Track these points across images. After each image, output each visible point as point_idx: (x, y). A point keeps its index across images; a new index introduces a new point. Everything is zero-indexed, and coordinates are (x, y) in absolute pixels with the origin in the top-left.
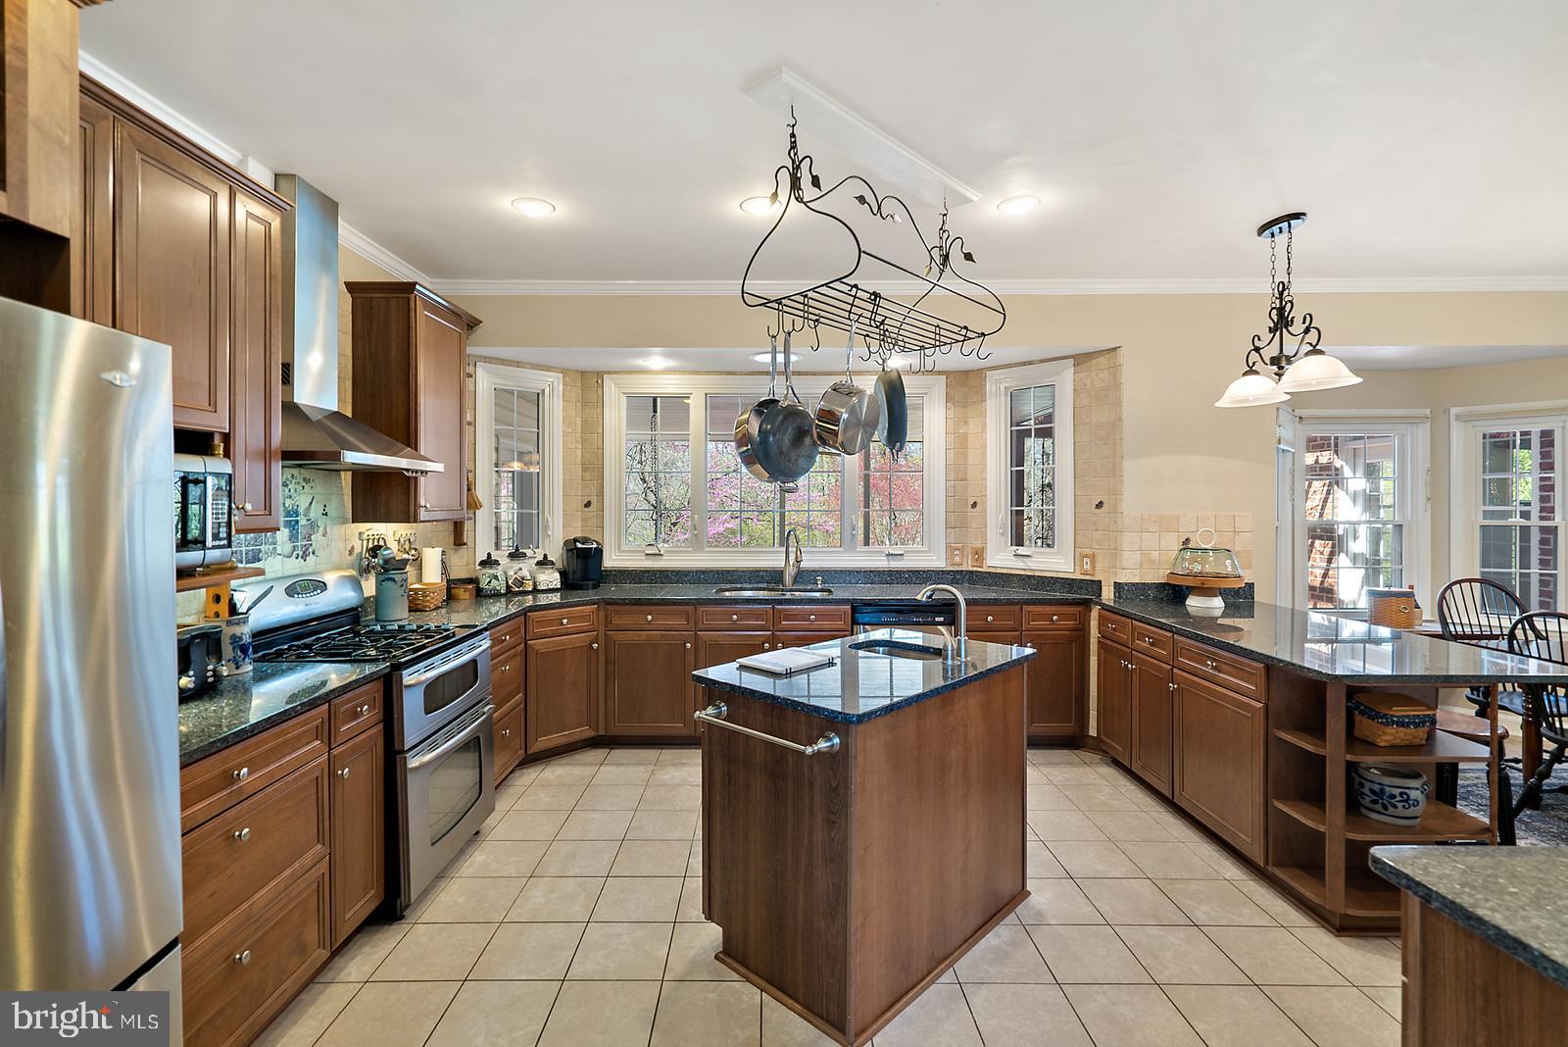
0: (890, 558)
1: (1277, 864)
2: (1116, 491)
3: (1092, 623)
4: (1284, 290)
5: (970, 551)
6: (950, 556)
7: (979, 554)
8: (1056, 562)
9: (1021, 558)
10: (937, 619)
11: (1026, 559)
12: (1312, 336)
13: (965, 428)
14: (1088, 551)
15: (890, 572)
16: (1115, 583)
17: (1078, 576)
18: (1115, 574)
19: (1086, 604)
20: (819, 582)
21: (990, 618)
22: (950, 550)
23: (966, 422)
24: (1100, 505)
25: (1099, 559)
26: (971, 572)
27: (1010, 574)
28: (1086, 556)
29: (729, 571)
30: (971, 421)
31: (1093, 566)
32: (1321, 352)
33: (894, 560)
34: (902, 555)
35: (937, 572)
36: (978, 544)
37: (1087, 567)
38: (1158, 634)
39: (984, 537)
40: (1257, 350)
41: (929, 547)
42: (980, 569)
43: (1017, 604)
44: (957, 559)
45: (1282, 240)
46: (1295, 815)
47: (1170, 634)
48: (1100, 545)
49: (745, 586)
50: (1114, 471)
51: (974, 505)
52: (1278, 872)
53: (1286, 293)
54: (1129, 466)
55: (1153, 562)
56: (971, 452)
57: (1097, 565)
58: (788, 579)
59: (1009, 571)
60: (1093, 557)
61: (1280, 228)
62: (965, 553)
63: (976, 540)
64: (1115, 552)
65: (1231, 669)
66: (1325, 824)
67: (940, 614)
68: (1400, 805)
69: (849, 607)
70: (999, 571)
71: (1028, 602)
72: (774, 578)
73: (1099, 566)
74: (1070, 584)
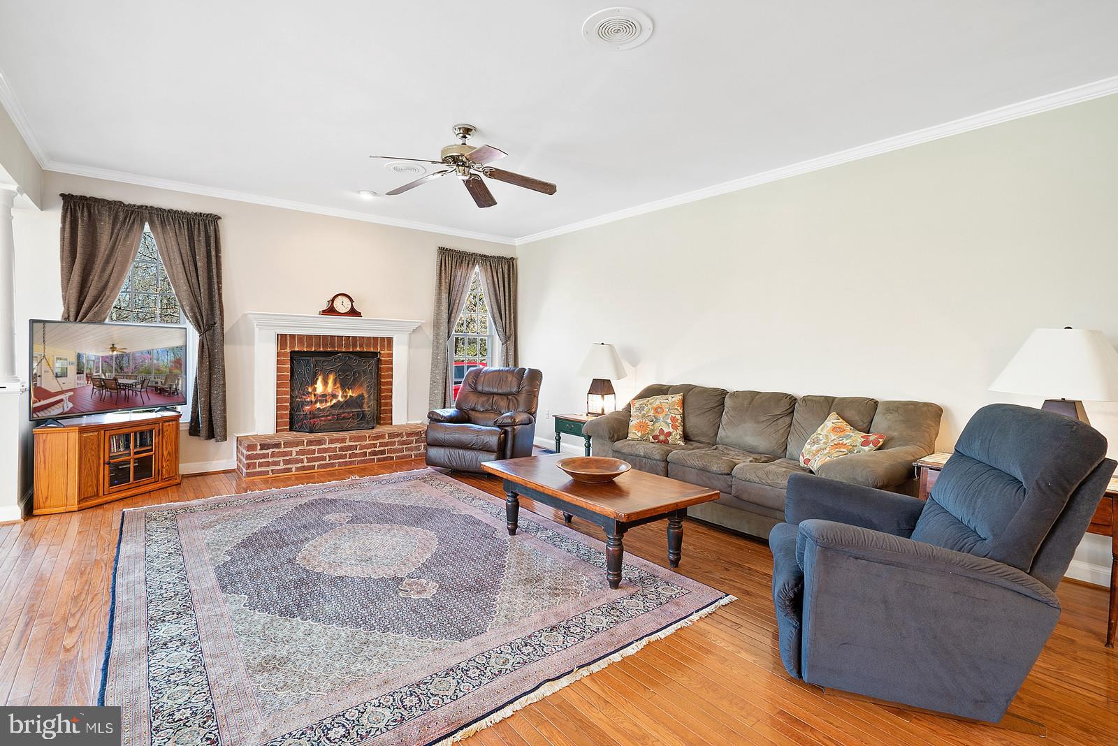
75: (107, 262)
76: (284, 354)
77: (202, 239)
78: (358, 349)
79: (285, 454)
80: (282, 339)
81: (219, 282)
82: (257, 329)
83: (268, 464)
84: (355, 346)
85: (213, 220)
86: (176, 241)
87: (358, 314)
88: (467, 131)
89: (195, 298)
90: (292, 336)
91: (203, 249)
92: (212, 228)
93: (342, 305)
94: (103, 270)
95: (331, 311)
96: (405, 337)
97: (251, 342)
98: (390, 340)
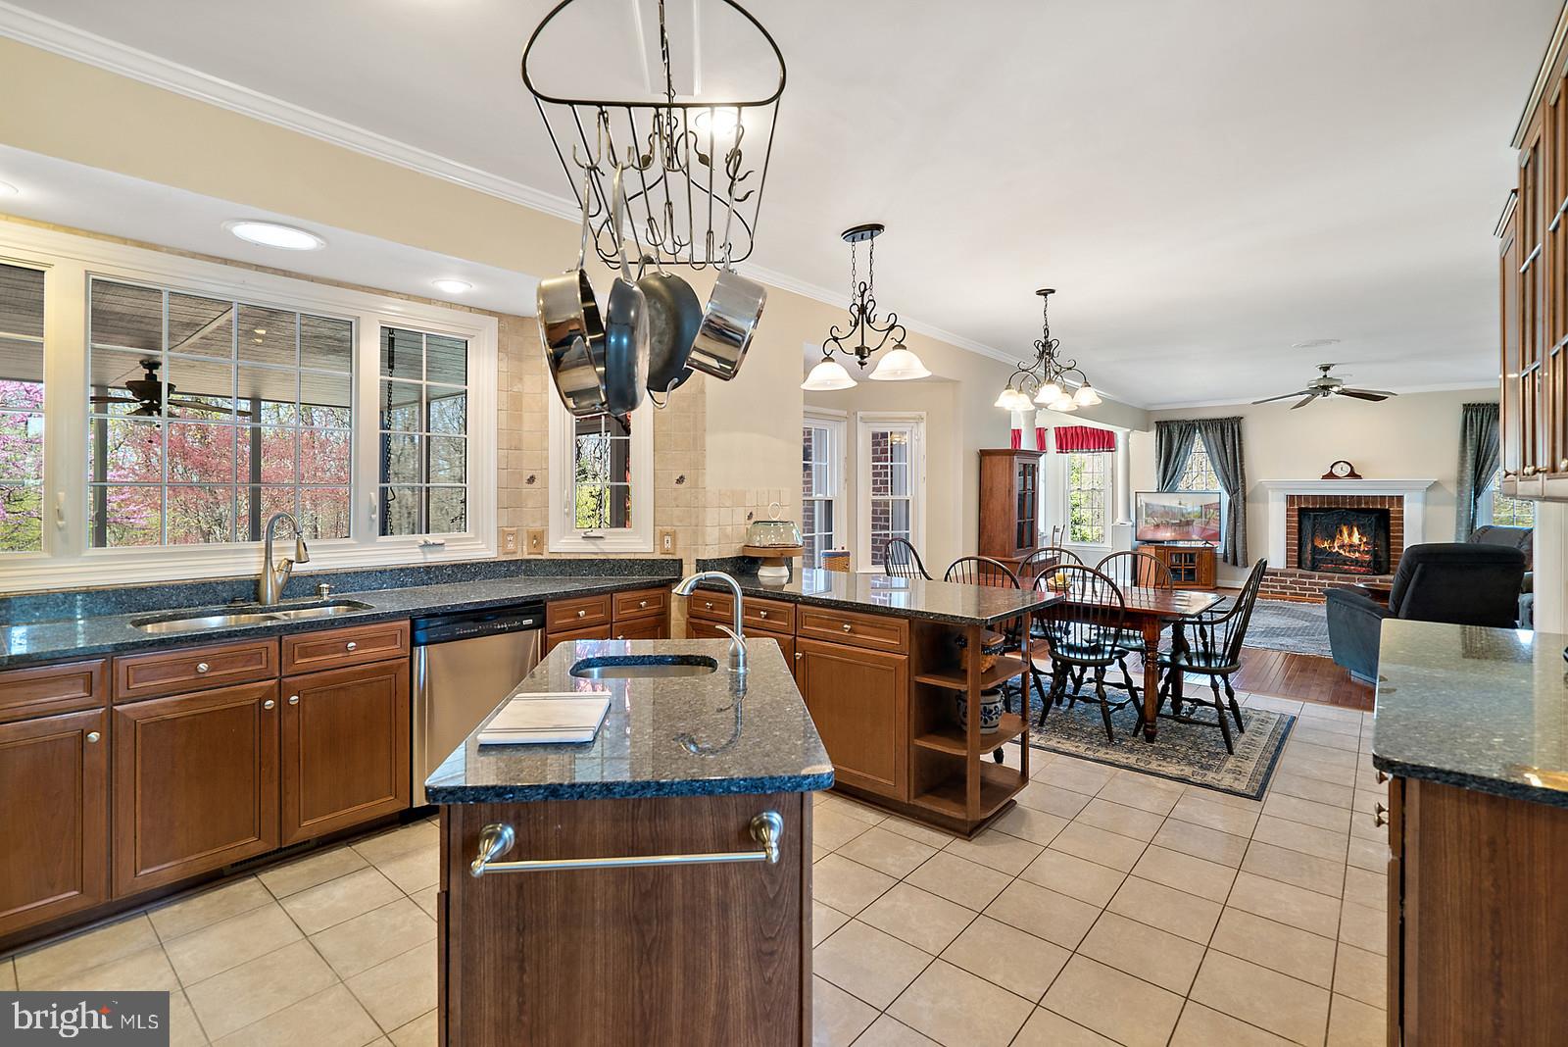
0: (426, 549)
1: (917, 796)
2: (698, 465)
3: (672, 604)
4: (865, 290)
5: (525, 535)
6: (502, 545)
7: (538, 539)
8: (635, 543)
9: (593, 541)
10: (525, 622)
11: (598, 542)
12: (897, 333)
13: (520, 386)
14: (668, 529)
15: (428, 569)
16: (698, 560)
17: (658, 556)
18: (696, 551)
19: (668, 585)
20: (326, 592)
21: (582, 613)
22: (503, 535)
23: (521, 379)
24: (681, 480)
25: (680, 536)
26: (528, 561)
27: (580, 560)
28: (668, 534)
29: (142, 590)
30: (527, 378)
31: (674, 544)
32: (904, 347)
33: (431, 552)
34: (442, 544)
35: (487, 564)
36: (536, 527)
37: (668, 546)
38: (771, 606)
39: (545, 519)
40: (836, 339)
41: (477, 534)
42: (540, 557)
43: (606, 593)
44: (511, 546)
45: (863, 246)
46: (939, 748)
47: (793, 605)
48: (681, 521)
49: (183, 611)
50: (696, 444)
51: (532, 480)
52: (922, 803)
53: (867, 293)
54: (711, 440)
55: (728, 536)
56: (526, 416)
57: (678, 543)
58: (270, 592)
59: (577, 557)
60: (673, 535)
61: (863, 235)
62: (520, 538)
63: (534, 522)
64: (697, 530)
65: (869, 629)
66: (966, 749)
67: (527, 615)
68: (994, 717)
69: (408, 622)
70: (564, 557)
71: (618, 590)
72: (245, 593)
73: (680, 544)
74: (650, 565)
75: (1176, 457)
76: (1293, 510)
77: (1230, 434)
78: (1363, 506)
79: (1282, 581)
80: (1291, 499)
81: (1241, 461)
82: (1270, 492)
83: (1268, 587)
84: (1359, 503)
85: (1237, 420)
86: (1214, 436)
87: (1359, 477)
88: (1326, 368)
89: (1226, 473)
90: (1299, 497)
91: (1230, 440)
92: (1236, 426)
93: (1341, 471)
94: (1175, 461)
95: (1331, 476)
96: (1419, 495)
97: (1266, 501)
98: (1400, 499)
